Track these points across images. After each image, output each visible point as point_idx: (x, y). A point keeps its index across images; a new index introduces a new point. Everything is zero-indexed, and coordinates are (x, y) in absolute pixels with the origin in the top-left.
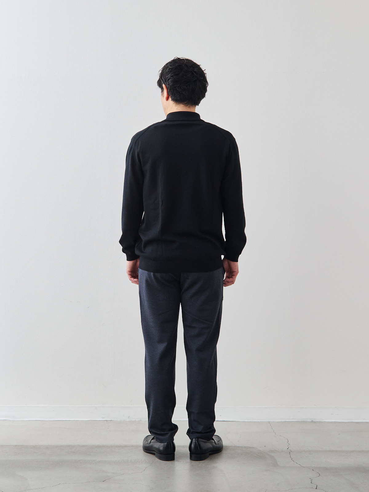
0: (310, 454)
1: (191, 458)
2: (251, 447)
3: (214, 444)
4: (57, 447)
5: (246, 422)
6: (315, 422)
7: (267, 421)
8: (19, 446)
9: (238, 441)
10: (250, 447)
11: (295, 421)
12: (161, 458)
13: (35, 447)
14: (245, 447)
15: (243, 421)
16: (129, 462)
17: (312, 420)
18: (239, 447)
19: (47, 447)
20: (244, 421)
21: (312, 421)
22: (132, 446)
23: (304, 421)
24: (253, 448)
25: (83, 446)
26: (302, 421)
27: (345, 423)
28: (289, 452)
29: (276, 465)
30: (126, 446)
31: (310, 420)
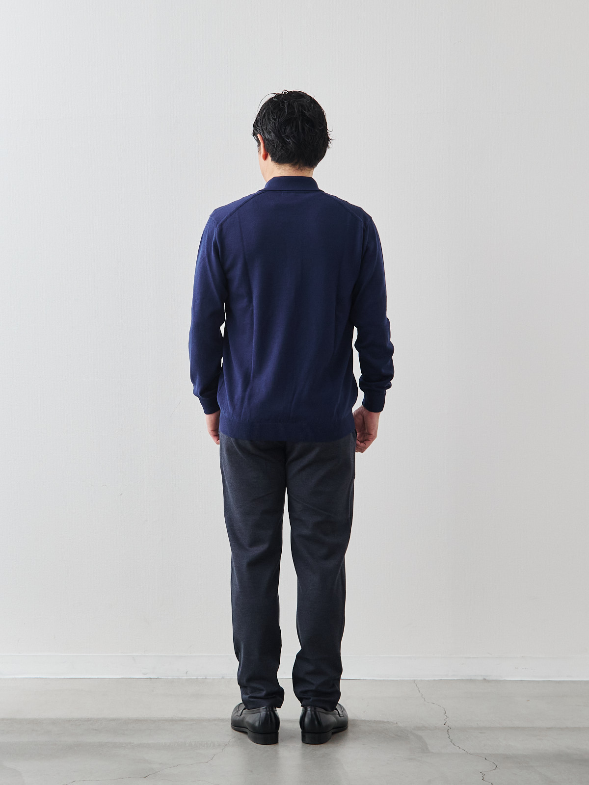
0: (481, 733)
1: (304, 740)
2: (385, 722)
3: (338, 716)
4: (69, 721)
5: (376, 680)
6: (489, 681)
7: (412, 679)
8: (7, 720)
9: (364, 712)
10: (383, 722)
11: (456, 679)
12: (257, 740)
13: (35, 722)
14: (375, 722)
15: (372, 678)
16: (187, 745)
17: (485, 677)
18: (365, 721)
19: (54, 722)
20: (374, 678)
21: (485, 679)
22: (192, 720)
23: (471, 680)
24: (388, 722)
25: (113, 720)
26: (467, 680)
27: (538, 682)
28: (446, 730)
29: (425, 750)
30: (182, 720)
31: (481, 678)
